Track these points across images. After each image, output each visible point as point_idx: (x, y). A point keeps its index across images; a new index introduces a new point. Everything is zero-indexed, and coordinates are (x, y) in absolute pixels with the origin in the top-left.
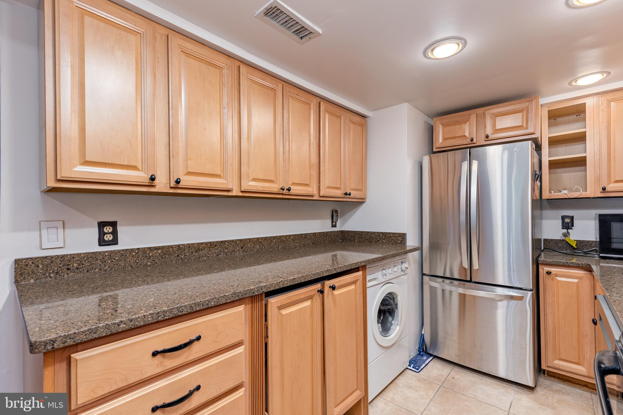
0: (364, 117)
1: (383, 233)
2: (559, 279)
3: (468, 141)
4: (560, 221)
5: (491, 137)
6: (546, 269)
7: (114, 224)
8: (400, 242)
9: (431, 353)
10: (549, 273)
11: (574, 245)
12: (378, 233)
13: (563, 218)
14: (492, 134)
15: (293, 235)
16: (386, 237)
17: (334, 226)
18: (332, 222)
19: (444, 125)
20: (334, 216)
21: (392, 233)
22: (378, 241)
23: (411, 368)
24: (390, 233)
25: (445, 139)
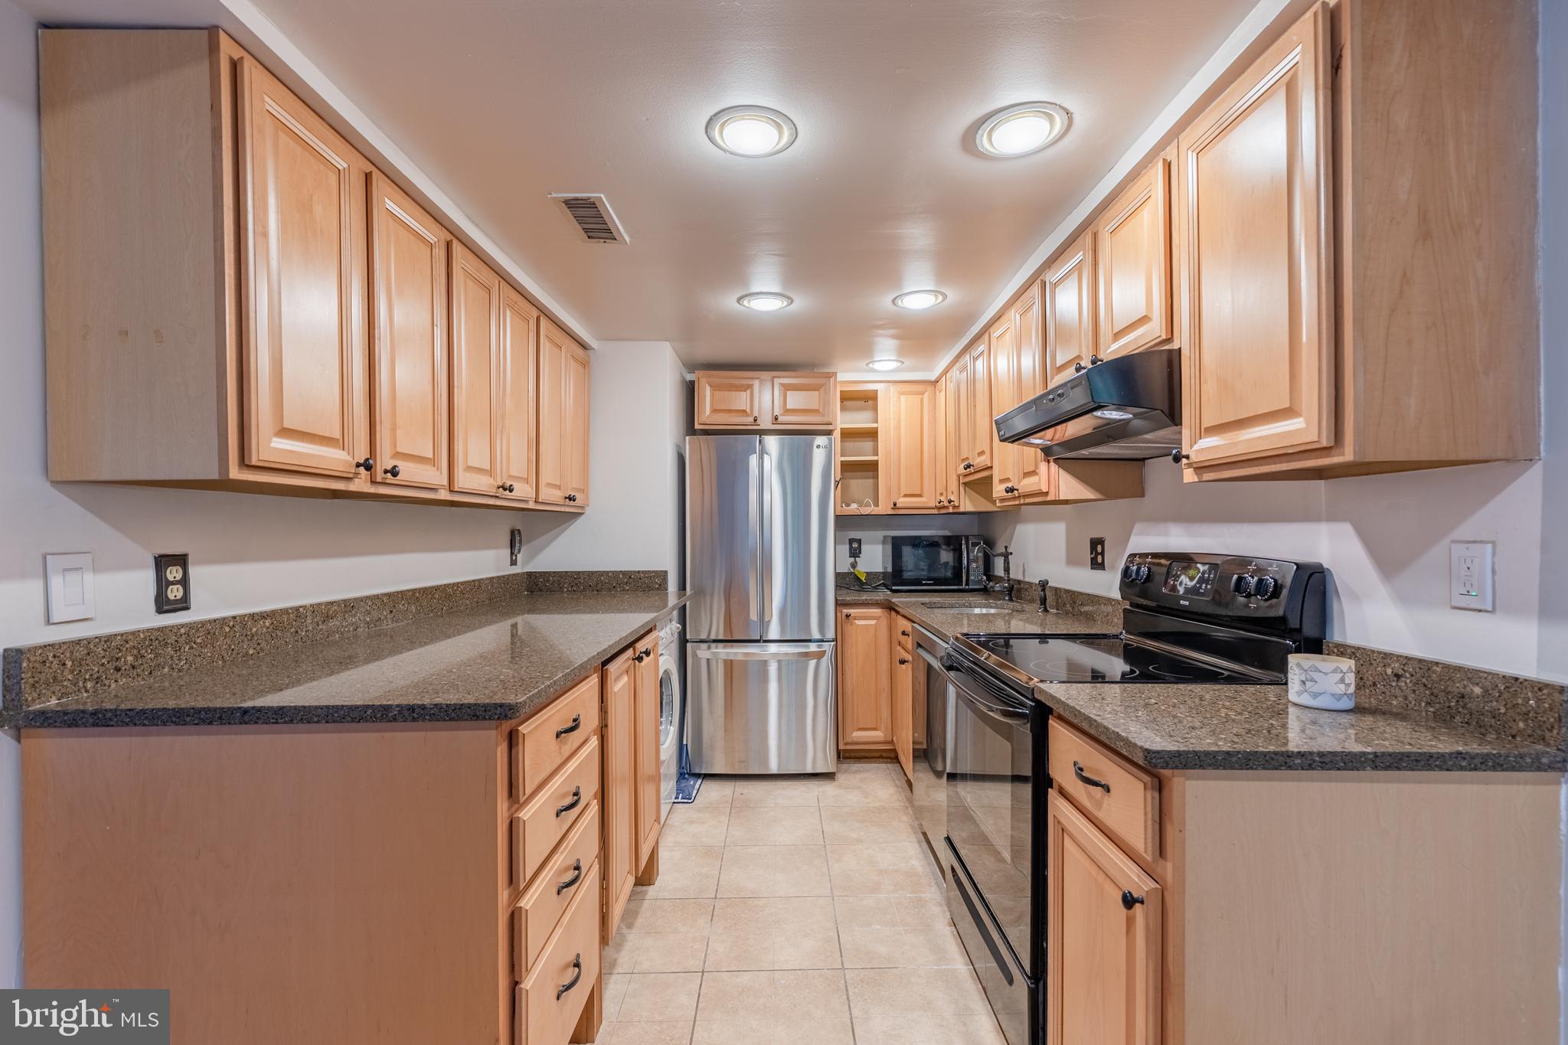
0: (584, 346)
1: (624, 573)
2: (857, 622)
3: (751, 419)
4: (847, 547)
5: (781, 419)
6: (845, 611)
7: (181, 560)
8: (657, 586)
9: (697, 771)
10: (848, 616)
11: (863, 579)
12: (613, 572)
13: (851, 541)
14: (782, 415)
15: (462, 583)
16: (631, 580)
17: (513, 563)
18: (512, 553)
19: (715, 387)
20: (515, 540)
21: (643, 572)
22: (614, 587)
23: (680, 800)
24: (639, 572)
25: (714, 411)
